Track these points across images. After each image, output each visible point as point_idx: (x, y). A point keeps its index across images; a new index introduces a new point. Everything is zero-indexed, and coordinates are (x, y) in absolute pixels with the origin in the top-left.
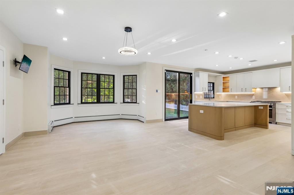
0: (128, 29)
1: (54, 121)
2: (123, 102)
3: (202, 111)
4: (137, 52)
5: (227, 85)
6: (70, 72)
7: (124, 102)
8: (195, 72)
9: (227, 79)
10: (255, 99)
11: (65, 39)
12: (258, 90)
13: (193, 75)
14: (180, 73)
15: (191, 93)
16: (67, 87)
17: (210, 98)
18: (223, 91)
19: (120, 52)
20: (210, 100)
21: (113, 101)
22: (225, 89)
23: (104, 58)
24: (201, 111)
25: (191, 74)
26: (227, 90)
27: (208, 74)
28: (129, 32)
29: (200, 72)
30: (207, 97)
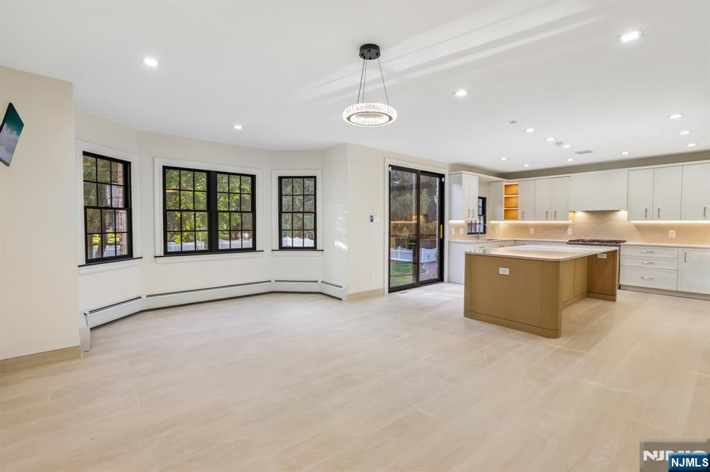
0: (371, 50)
1: (87, 313)
2: (278, 249)
3: (504, 271)
4: (395, 116)
5: (512, 202)
6: (130, 163)
7: (281, 248)
8: (451, 173)
9: (513, 190)
10: (573, 235)
11: (151, 62)
12: (580, 216)
13: (446, 180)
14: (420, 173)
15: (442, 221)
16: (120, 209)
17: (478, 233)
18: (506, 218)
19: (349, 119)
20: (478, 238)
21: (251, 246)
22: (508, 214)
23: (238, 127)
24: (501, 269)
25: (442, 176)
26: (512, 214)
27: (479, 177)
28: (370, 59)
29: (463, 172)
30: (472, 231)
